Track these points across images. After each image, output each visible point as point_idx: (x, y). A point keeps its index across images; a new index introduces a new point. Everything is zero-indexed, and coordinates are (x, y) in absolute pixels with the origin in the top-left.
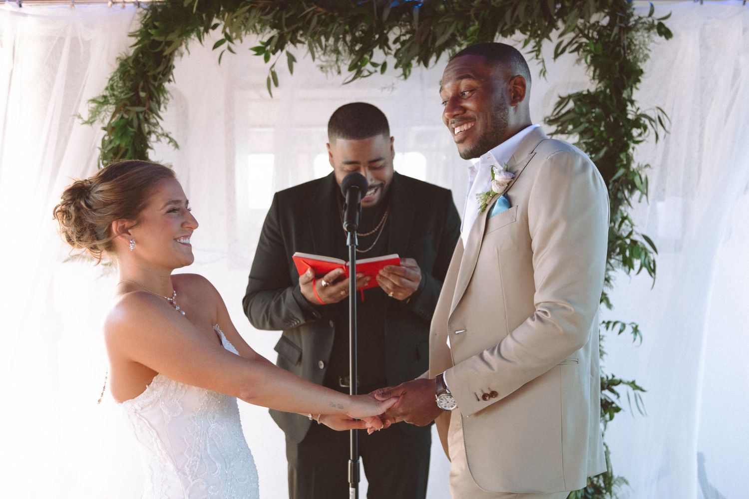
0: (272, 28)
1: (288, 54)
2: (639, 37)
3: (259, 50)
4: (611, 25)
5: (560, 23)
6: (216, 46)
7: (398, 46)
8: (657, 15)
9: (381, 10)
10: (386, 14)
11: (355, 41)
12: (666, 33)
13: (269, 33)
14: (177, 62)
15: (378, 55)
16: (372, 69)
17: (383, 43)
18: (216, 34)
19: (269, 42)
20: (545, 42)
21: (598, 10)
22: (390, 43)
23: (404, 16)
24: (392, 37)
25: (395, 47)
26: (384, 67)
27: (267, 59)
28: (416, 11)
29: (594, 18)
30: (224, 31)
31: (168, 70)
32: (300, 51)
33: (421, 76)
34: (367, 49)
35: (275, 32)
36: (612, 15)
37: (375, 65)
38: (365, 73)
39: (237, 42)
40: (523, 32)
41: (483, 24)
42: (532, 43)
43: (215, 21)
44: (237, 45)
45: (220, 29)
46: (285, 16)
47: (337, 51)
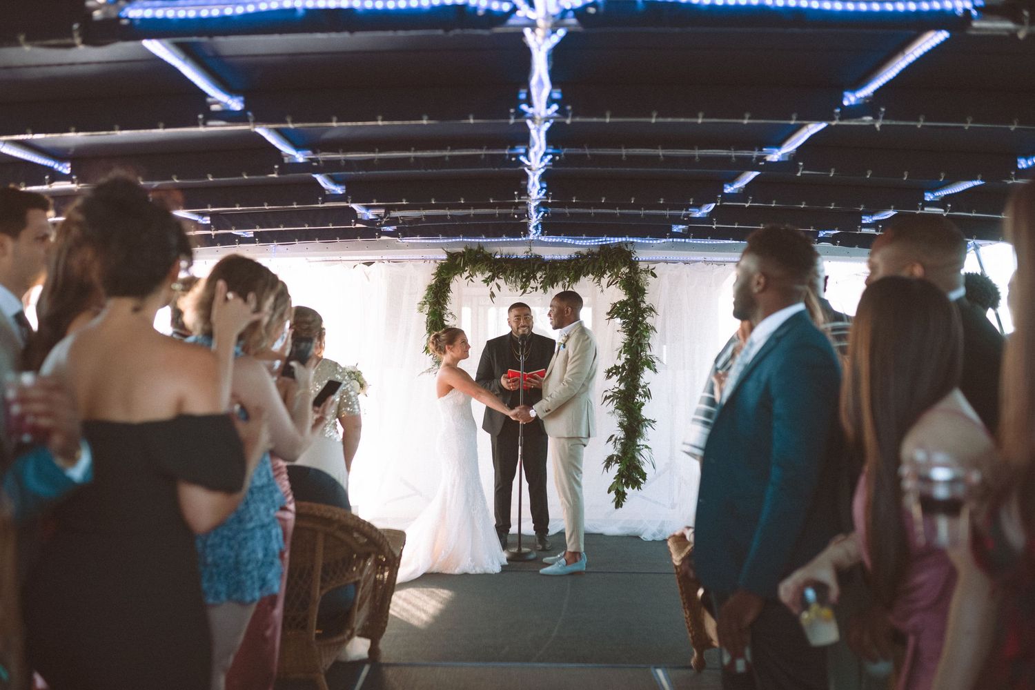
0: (490, 271)
1: (497, 284)
2: (643, 276)
3: (485, 281)
4: (630, 272)
5: (607, 272)
6: (466, 278)
7: (542, 279)
8: (650, 268)
9: (534, 264)
10: (536, 266)
11: (523, 277)
12: (655, 276)
13: (488, 274)
14: (452, 286)
15: (533, 284)
16: (532, 290)
17: (535, 278)
18: (466, 274)
19: (488, 278)
20: (602, 279)
21: (624, 266)
22: (538, 278)
23: (543, 267)
24: (538, 275)
25: (540, 280)
26: (537, 288)
27: (488, 285)
28: (548, 266)
29: (622, 270)
30: (469, 273)
31: (448, 290)
32: (501, 282)
33: (551, 292)
34: (528, 280)
35: (490, 274)
36: (630, 268)
37: (532, 288)
38: (528, 291)
39: (475, 277)
40: (593, 274)
41: (576, 272)
42: (596, 280)
43: (466, 269)
44: (474, 278)
45: (468, 271)
46: (495, 267)
47: (515, 282)
